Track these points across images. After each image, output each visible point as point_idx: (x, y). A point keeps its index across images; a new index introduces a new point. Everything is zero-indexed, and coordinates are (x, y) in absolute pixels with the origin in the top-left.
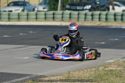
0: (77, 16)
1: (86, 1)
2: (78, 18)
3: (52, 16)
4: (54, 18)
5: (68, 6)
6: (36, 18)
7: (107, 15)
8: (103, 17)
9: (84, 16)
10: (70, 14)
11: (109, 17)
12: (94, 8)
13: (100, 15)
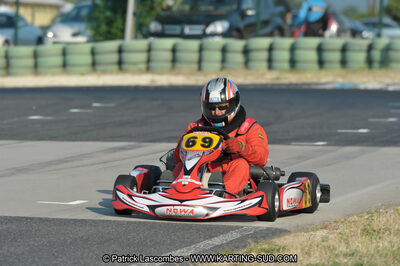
0: (195, 56)
1: (211, 8)
2: (200, 61)
3: (115, 57)
4: (120, 63)
5: (154, 26)
6: (64, 65)
7: (293, 49)
8: (283, 55)
9: (218, 55)
10: (174, 50)
11: (301, 55)
12: (238, 30)
13: (271, 49)
